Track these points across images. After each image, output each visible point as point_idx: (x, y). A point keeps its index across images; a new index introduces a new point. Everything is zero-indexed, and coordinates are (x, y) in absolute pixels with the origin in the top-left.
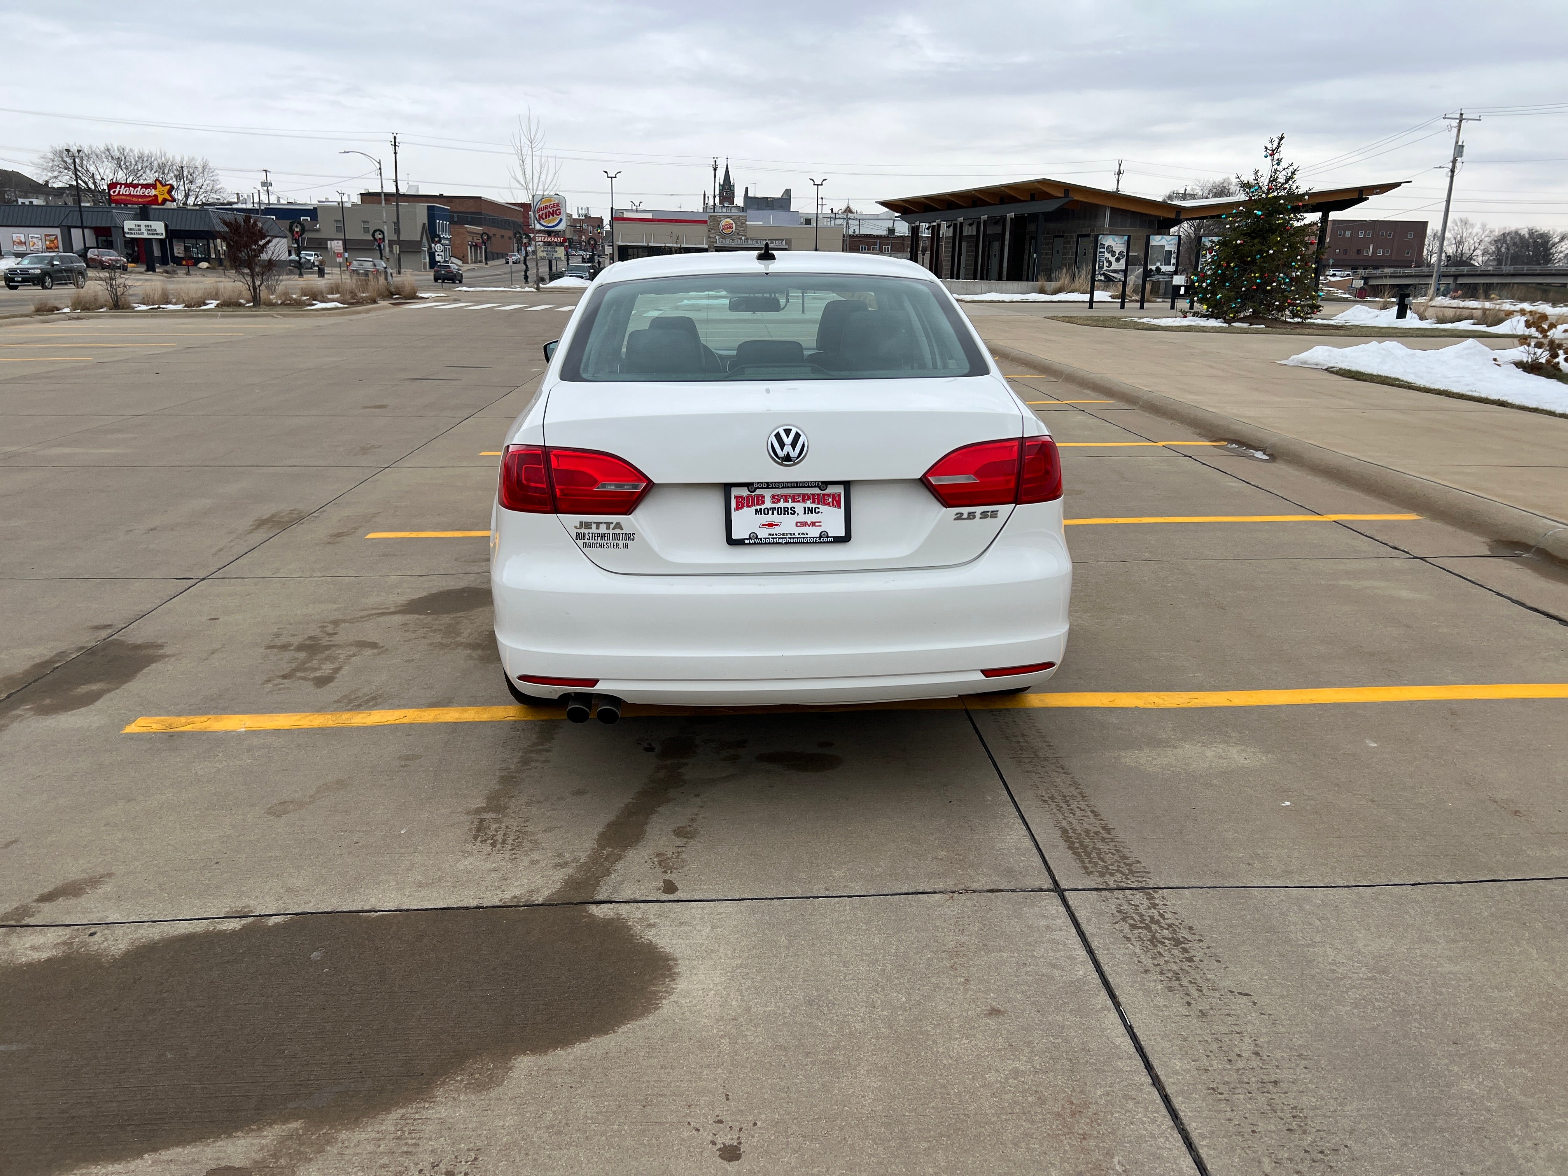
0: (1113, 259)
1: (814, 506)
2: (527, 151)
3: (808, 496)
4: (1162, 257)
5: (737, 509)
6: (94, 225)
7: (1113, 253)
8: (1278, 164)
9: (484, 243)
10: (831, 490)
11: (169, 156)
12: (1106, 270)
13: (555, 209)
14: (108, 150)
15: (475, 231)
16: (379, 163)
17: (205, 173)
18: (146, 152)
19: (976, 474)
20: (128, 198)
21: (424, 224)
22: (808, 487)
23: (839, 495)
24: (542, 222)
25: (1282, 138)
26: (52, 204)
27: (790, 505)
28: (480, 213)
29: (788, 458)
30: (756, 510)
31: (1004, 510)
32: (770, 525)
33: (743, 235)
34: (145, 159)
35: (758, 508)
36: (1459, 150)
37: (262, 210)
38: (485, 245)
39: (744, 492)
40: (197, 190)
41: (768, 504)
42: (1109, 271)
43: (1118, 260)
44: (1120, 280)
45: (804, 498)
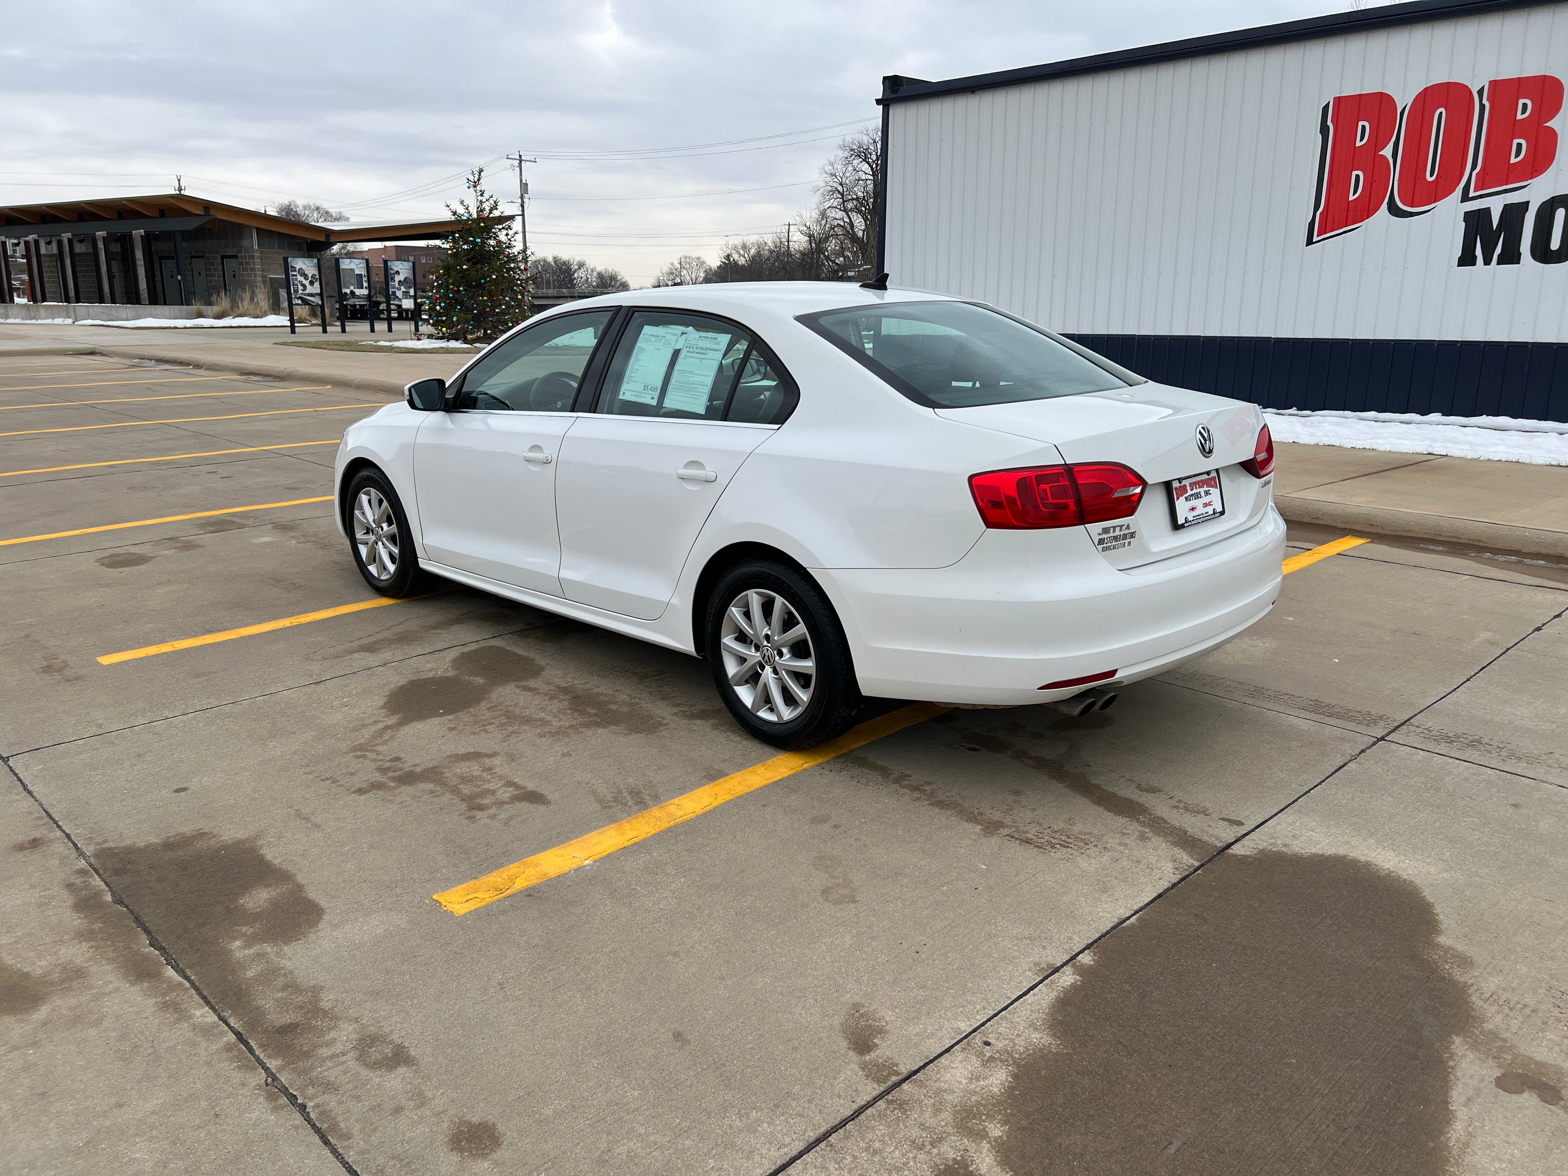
0: (306, 283)
1: (1208, 489)
4: (354, 281)
5: (1176, 500)
7: (306, 277)
8: (482, 195)
10: (1212, 476)
12: (302, 294)
23: (1215, 479)
25: (481, 171)
27: (1198, 491)
30: (1187, 497)
32: (1193, 509)
36: (524, 187)
39: (1177, 485)
41: (1190, 493)
42: (305, 294)
43: (312, 283)
44: (318, 304)
45: (1203, 484)
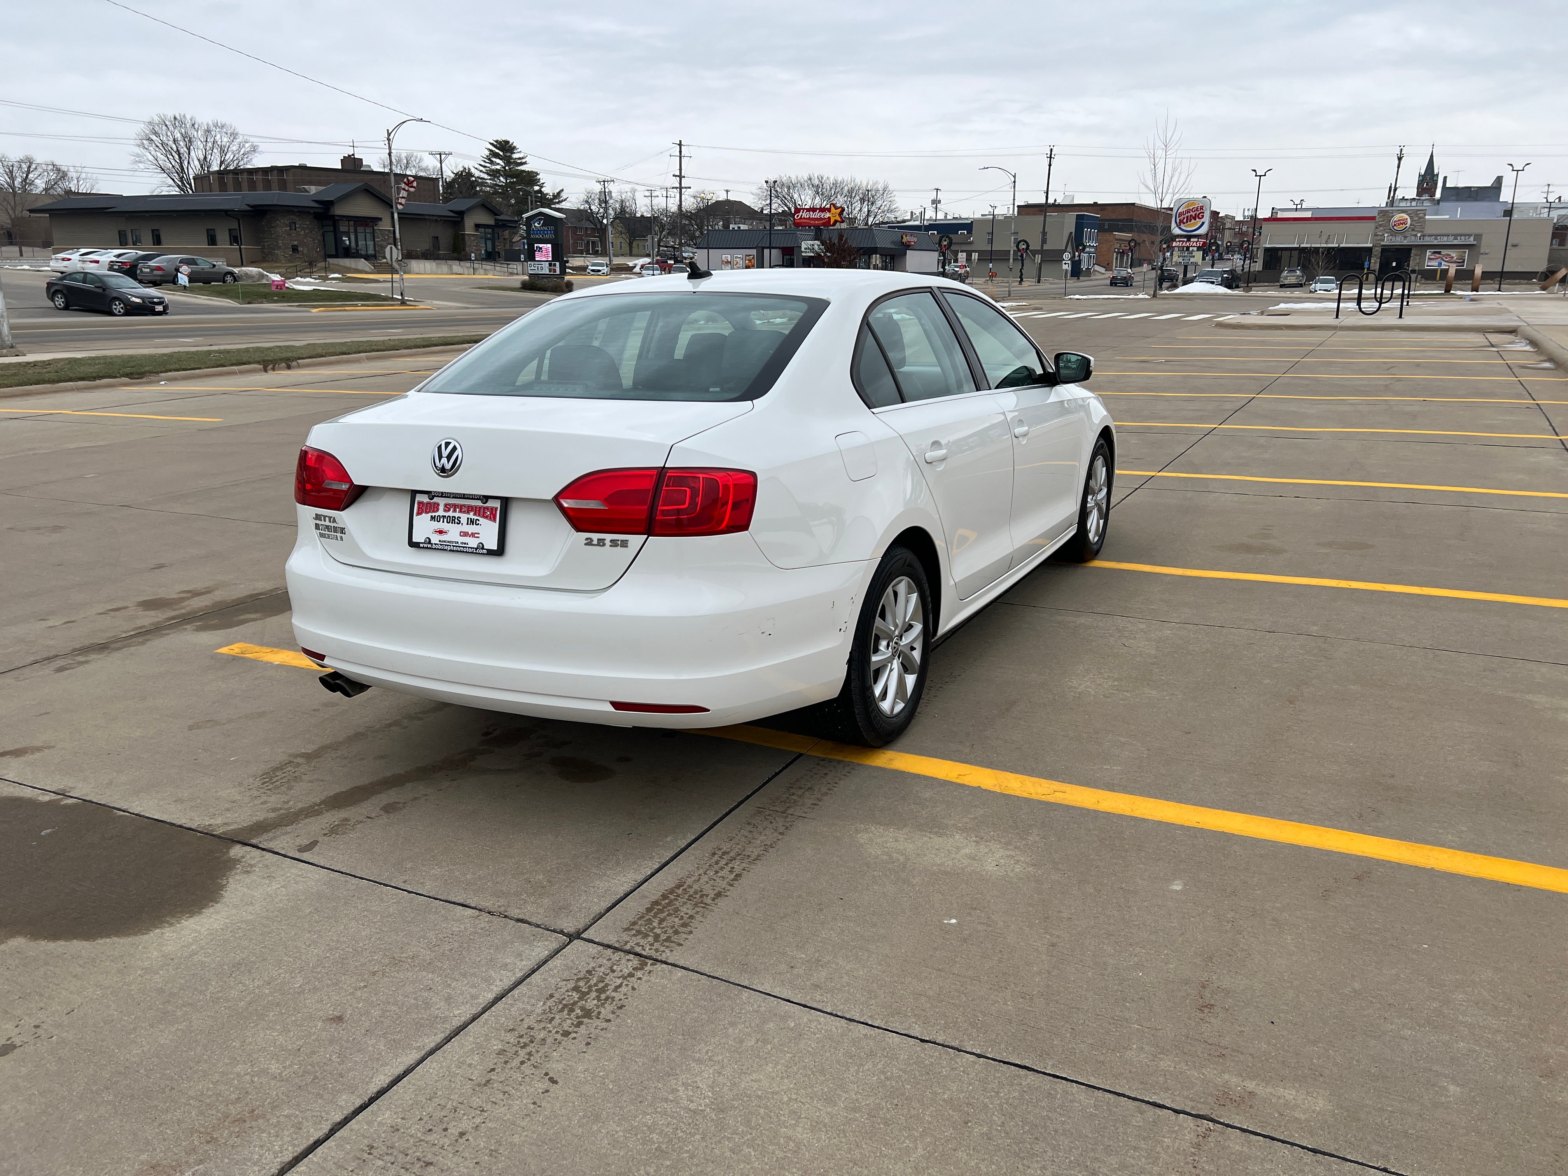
1: (476, 518)
2: (1160, 153)
3: (472, 507)
5: (419, 514)
6: (781, 246)
9: (1131, 249)
10: (491, 504)
11: (858, 182)
13: (1198, 213)
14: (810, 179)
15: (1123, 238)
16: (1014, 177)
17: (885, 195)
18: (840, 179)
19: (606, 501)
20: (808, 221)
21: (1071, 233)
22: (472, 499)
23: (496, 509)
24: (1182, 226)
26: (755, 228)
27: (457, 515)
28: (1131, 220)
29: (443, 470)
30: (432, 516)
31: (636, 540)
32: (441, 532)
33: (1419, 232)
34: (838, 185)
35: (433, 514)
37: (926, 226)
38: (1132, 252)
39: (425, 499)
40: (876, 211)
41: (441, 512)
45: (469, 509)
